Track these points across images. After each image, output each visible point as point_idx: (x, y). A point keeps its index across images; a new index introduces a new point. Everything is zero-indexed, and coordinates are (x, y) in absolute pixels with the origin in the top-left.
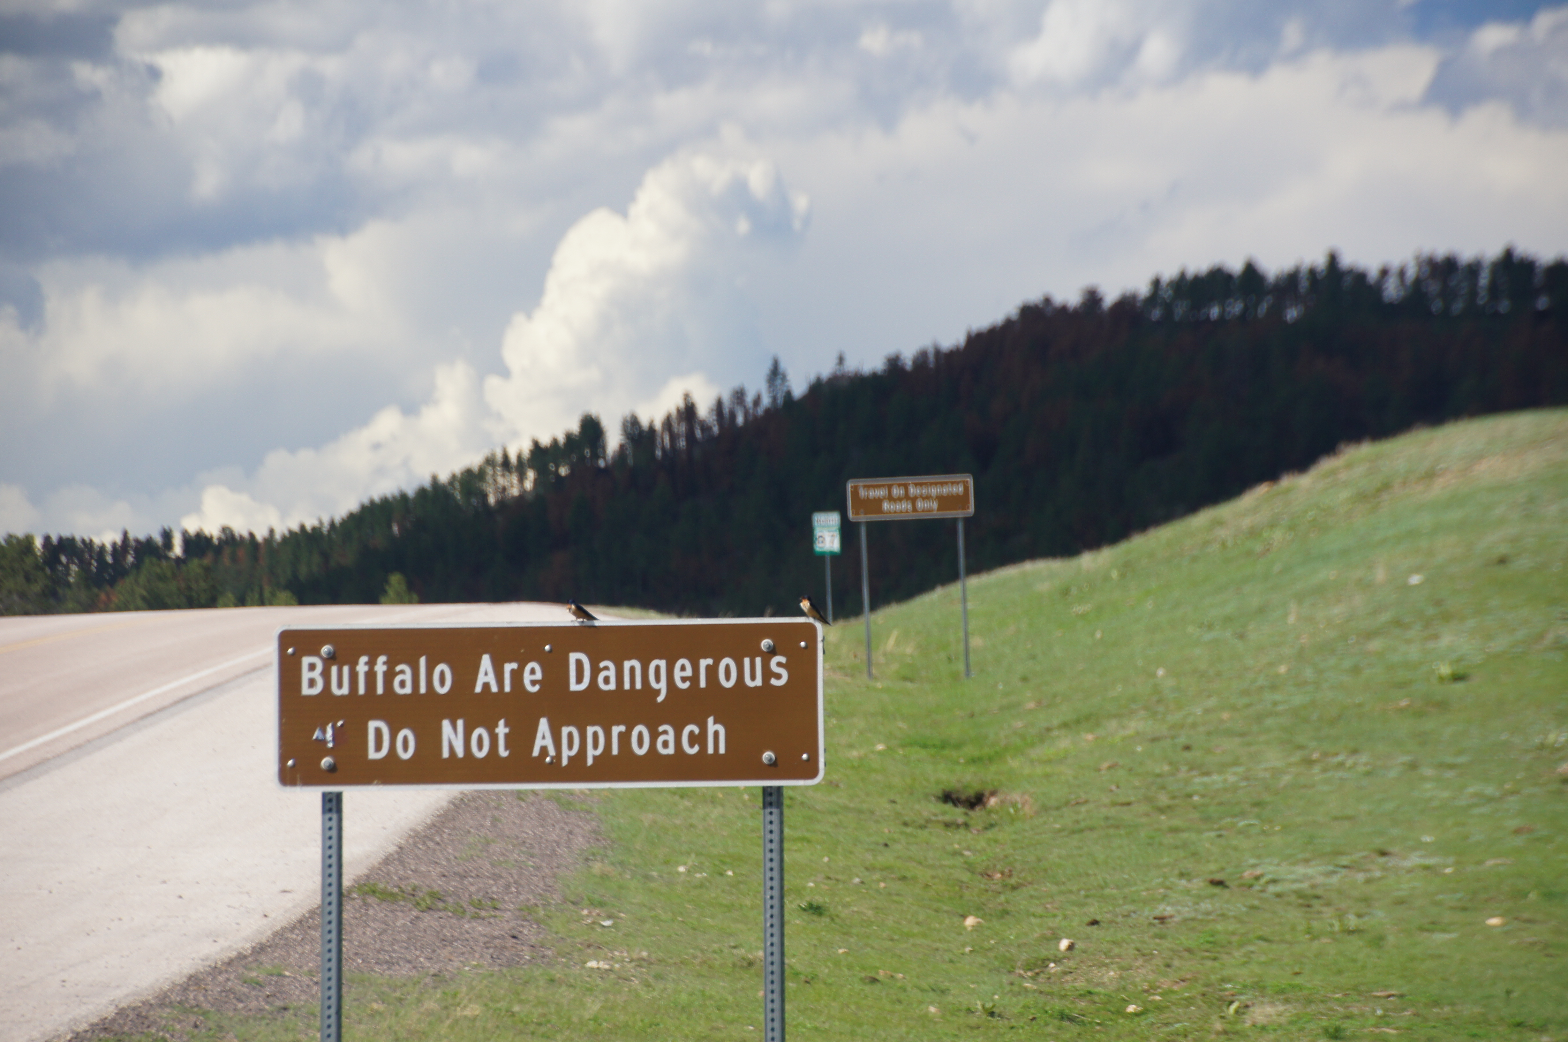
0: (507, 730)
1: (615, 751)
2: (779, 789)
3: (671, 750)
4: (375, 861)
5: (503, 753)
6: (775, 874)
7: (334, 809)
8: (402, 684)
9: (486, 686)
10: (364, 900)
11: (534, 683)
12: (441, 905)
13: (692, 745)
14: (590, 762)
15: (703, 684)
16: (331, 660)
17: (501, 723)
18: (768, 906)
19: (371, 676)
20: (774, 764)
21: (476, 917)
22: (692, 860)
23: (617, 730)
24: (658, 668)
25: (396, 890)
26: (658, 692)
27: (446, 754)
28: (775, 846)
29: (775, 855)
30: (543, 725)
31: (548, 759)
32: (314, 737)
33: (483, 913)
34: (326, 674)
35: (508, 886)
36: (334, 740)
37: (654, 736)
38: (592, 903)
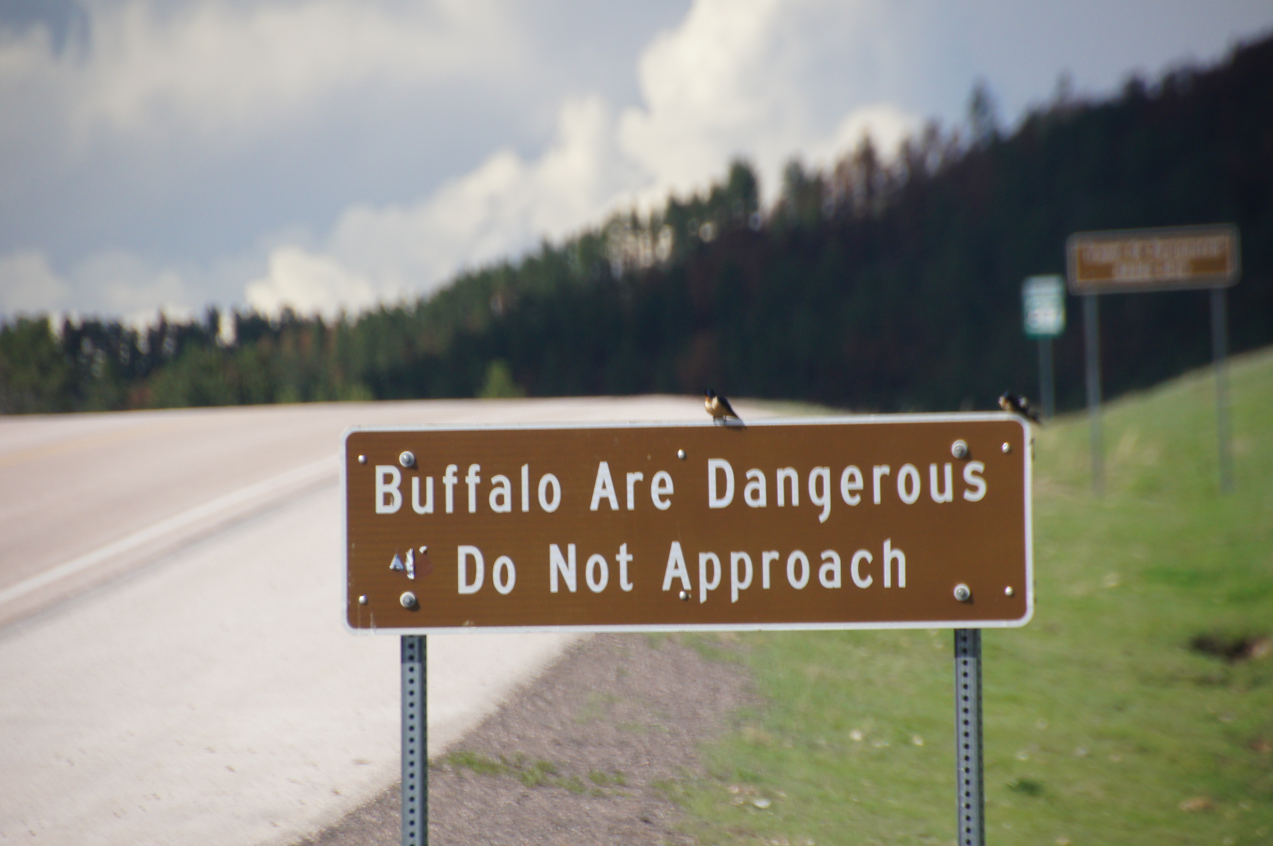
0: (630, 558)
1: (766, 584)
2: (976, 632)
3: (837, 583)
4: (471, 724)
5: (626, 586)
6: (972, 741)
7: (416, 657)
8: (500, 500)
9: (604, 502)
10: (458, 774)
11: (663, 498)
12: (553, 779)
13: (863, 576)
14: (735, 597)
15: (877, 499)
16: (412, 469)
17: (623, 548)
18: (963, 781)
19: (461, 490)
20: (968, 601)
21: (598, 795)
22: (869, 724)
23: (768, 557)
24: (820, 479)
25: (498, 762)
26: (821, 509)
27: (554, 587)
28: (970, 705)
29: (971, 717)
30: (676, 551)
31: (682, 594)
32: (392, 567)
33: (607, 791)
34: (405, 489)
35: (636, 757)
36: (415, 572)
37: (816, 564)
38: (744, 779)
